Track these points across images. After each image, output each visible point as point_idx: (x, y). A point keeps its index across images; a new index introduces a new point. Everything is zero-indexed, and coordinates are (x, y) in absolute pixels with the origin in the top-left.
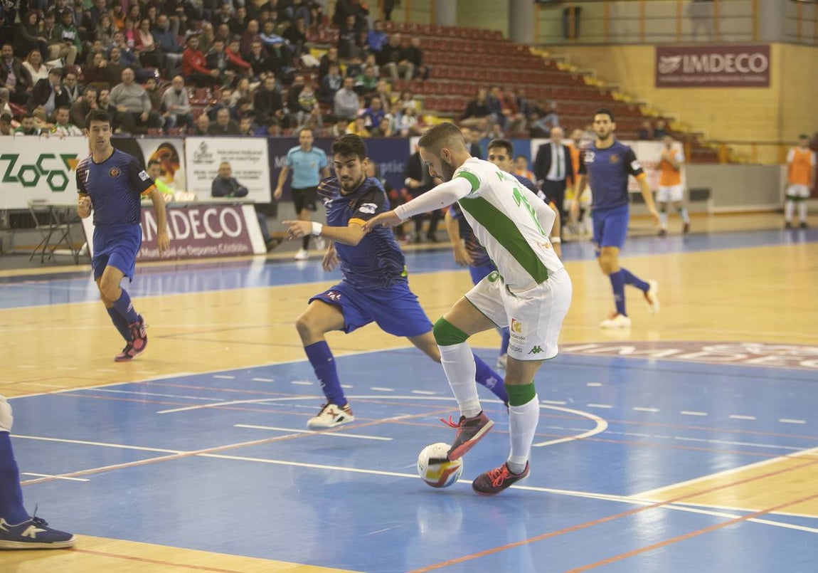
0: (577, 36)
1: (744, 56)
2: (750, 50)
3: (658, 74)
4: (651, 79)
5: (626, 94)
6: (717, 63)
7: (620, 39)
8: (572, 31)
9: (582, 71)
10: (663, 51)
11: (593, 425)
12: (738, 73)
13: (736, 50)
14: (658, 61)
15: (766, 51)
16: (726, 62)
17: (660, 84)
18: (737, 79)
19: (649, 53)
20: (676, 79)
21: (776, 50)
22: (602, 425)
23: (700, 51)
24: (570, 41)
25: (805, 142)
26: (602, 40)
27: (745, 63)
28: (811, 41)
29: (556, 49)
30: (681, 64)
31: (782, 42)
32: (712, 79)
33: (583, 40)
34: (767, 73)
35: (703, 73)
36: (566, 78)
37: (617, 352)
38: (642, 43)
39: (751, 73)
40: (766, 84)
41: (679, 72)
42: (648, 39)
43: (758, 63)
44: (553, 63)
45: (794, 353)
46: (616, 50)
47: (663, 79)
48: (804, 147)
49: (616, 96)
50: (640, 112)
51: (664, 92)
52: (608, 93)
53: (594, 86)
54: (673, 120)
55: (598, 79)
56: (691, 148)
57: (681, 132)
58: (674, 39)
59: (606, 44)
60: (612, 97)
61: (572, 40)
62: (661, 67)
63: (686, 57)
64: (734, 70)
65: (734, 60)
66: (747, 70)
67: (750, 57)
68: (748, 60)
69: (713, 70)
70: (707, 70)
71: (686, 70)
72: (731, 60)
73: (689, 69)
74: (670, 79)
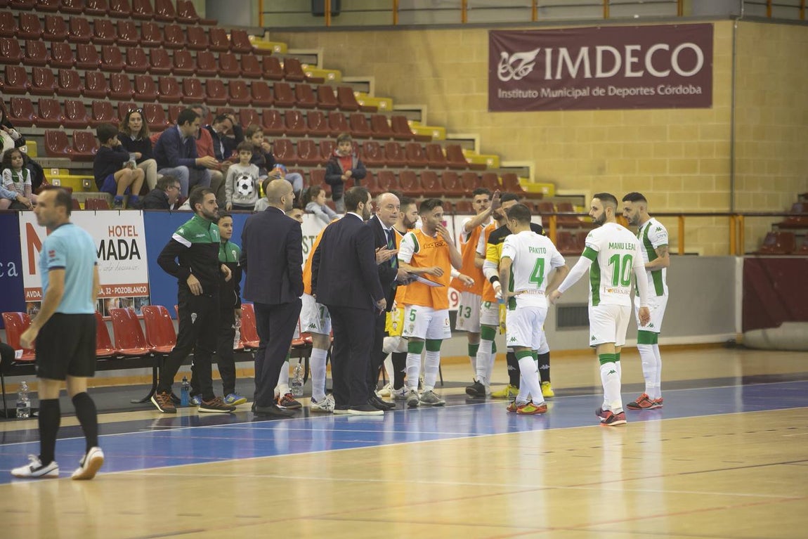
0: (337, 11)
1: (662, 46)
2: (673, 35)
3: (494, 84)
4: (481, 94)
5: (434, 123)
6: (608, 61)
7: (421, 18)
8: (328, 3)
9: (349, 79)
10: (502, 40)
12: (648, 80)
13: (644, 35)
14: (494, 61)
15: (704, 36)
16: (626, 59)
17: (496, 104)
18: (645, 91)
19: (480, 41)
20: (531, 94)
21: (722, 33)
23: (574, 38)
24: (320, 22)
26: (387, 19)
27: (661, 60)
28: (794, 14)
29: (300, 37)
30: (539, 64)
31: (733, 18)
32: (599, 92)
33: (346, 19)
34: (705, 78)
35: (581, 82)
36: (319, 93)
38: (464, 25)
39: (674, 79)
40: (704, 100)
41: (534, 80)
42: (472, 17)
43: (687, 59)
44: (293, 64)
46: (413, 39)
47: (501, 94)
49: (415, 128)
50: (461, 157)
51: (507, 118)
52: (400, 122)
53: (374, 109)
54: (524, 171)
55: (379, 94)
56: (558, 226)
57: (539, 196)
58: (524, 16)
59: (395, 28)
60: (408, 129)
61: (328, 20)
62: (501, 70)
63: (549, 51)
64: (640, 74)
65: (640, 55)
66: (666, 74)
67: (672, 49)
68: (668, 54)
69: (599, 74)
70: (588, 75)
71: (548, 76)
72: (634, 53)
73: (554, 73)
74: (518, 93)
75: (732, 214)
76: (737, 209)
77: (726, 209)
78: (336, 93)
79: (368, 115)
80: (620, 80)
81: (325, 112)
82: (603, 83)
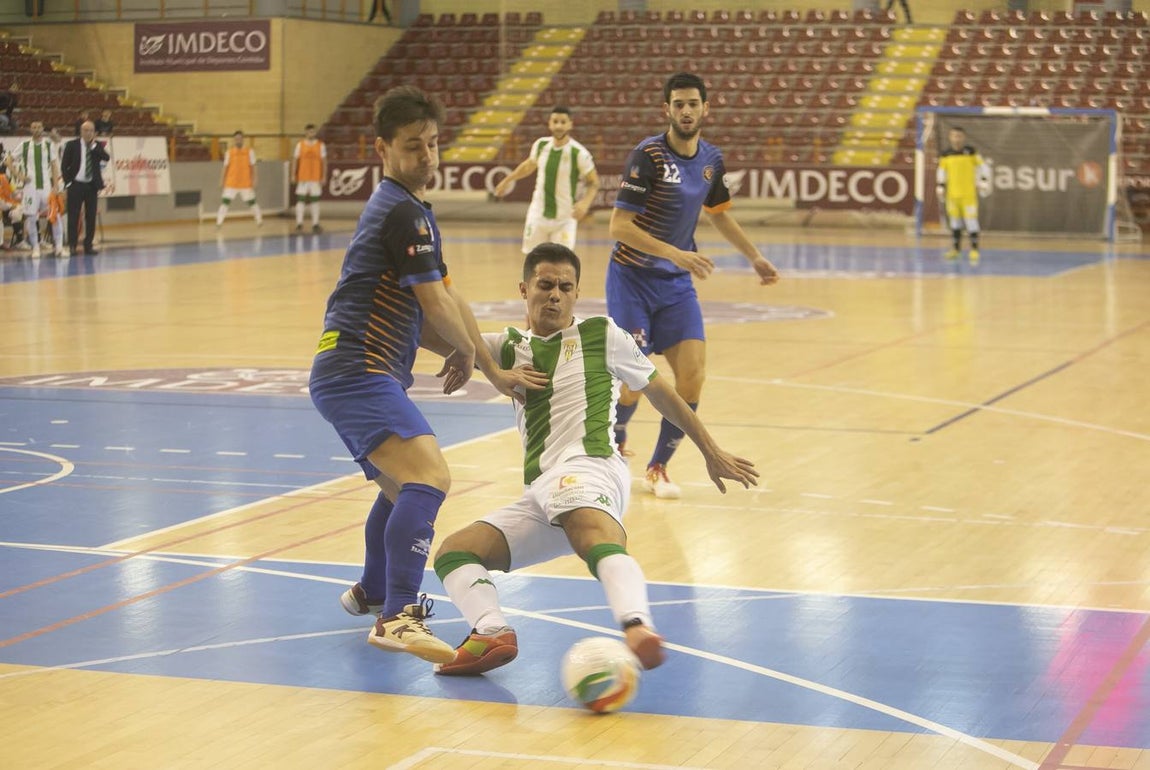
0: (40, 13)
1: (241, 33)
2: (248, 27)
3: (138, 56)
4: (130, 63)
5: (99, 80)
6: (208, 43)
7: (93, 17)
8: (36, 10)
9: (48, 54)
10: (143, 30)
11: (58, 468)
12: (231, 54)
13: (230, 27)
14: (137, 42)
15: (265, 27)
16: (218, 41)
17: (139, 69)
18: (230, 60)
19: (128, 31)
20: (160, 62)
21: (276, 25)
22: (68, 468)
23: (187, 28)
24: (32, 19)
25: (312, 132)
26: (71, 17)
27: (240, 42)
28: (319, 15)
29: (18, 29)
30: (165, 43)
31: (282, 16)
32: (202, 61)
33: (46, 18)
34: (266, 52)
35: (190, 55)
36: (29, 63)
37: (87, 384)
38: (118, 21)
39: (247, 54)
40: (265, 66)
41: (162, 53)
42: (124, 16)
43: (255, 41)
44: (14, 46)
45: (294, 378)
46: (88, 29)
47: (142, 62)
48: (311, 139)
49: (89, 84)
50: (117, 102)
51: (145, 77)
52: (79, 80)
53: (63, 72)
54: (156, 110)
55: (67, 63)
56: (176, 143)
57: (165, 125)
58: (156, 15)
59: (76, 22)
60: (84, 85)
61: (35, 18)
62: (141, 47)
63: (171, 36)
64: (226, 50)
65: (227, 38)
66: (241, 50)
67: (246, 35)
68: (244, 38)
69: (202, 50)
70: (195, 50)
71: (171, 51)
72: (223, 38)
73: (174, 50)
74: (152, 62)
75: (282, 136)
76: (288, 131)
77: (277, 131)
78: (39, 63)
79: (59, 76)
80: (214, 53)
81: (32, 75)
82: (204, 55)
